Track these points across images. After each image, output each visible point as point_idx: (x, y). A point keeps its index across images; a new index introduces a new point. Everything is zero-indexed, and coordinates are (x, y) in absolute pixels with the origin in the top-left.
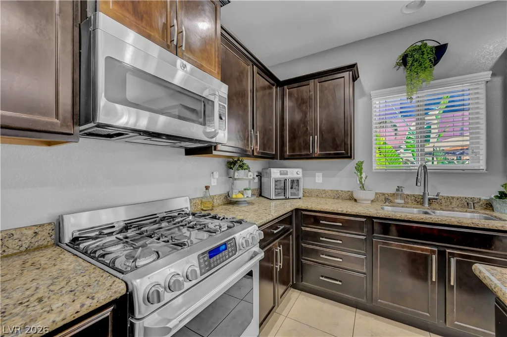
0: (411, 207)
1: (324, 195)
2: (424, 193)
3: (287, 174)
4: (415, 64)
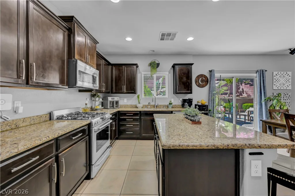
0: (152, 108)
1: (127, 107)
2: (155, 104)
3: (114, 99)
4: (153, 67)
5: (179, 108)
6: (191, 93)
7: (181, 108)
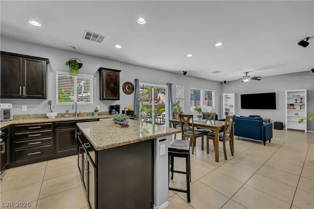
0: (72, 117)
2: (76, 112)
4: (73, 67)
5: (106, 115)
6: (119, 99)
7: (109, 115)
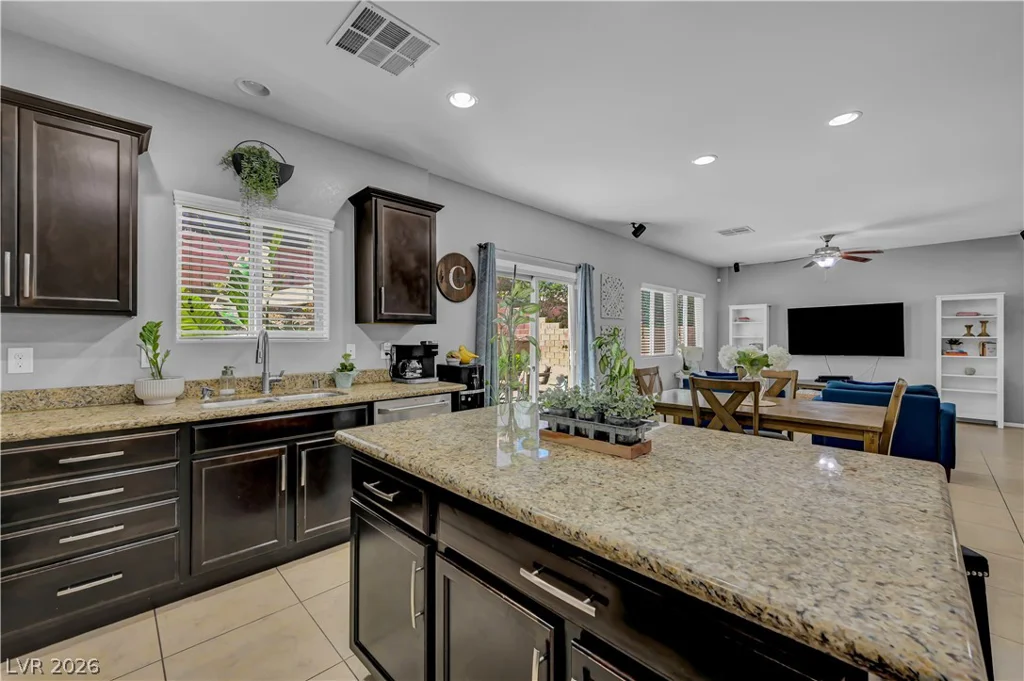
0: (246, 398)
2: (264, 374)
4: (254, 176)
5: (380, 382)
6: (433, 321)
7: (389, 385)
